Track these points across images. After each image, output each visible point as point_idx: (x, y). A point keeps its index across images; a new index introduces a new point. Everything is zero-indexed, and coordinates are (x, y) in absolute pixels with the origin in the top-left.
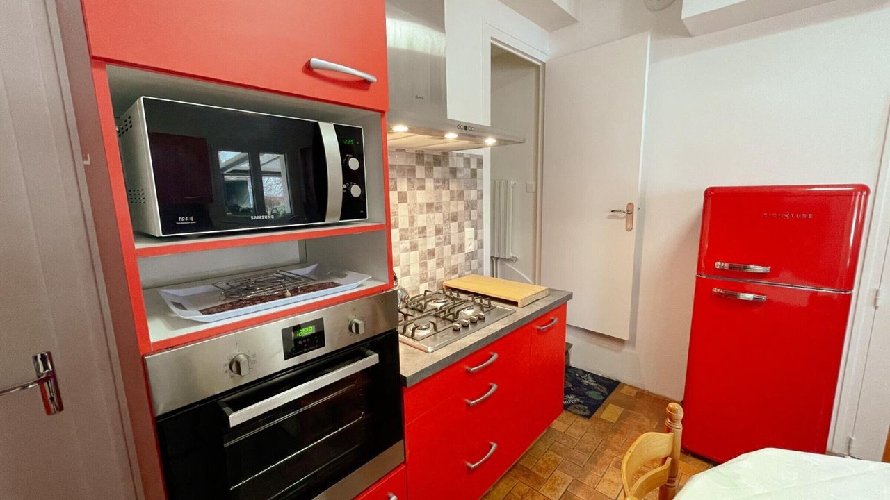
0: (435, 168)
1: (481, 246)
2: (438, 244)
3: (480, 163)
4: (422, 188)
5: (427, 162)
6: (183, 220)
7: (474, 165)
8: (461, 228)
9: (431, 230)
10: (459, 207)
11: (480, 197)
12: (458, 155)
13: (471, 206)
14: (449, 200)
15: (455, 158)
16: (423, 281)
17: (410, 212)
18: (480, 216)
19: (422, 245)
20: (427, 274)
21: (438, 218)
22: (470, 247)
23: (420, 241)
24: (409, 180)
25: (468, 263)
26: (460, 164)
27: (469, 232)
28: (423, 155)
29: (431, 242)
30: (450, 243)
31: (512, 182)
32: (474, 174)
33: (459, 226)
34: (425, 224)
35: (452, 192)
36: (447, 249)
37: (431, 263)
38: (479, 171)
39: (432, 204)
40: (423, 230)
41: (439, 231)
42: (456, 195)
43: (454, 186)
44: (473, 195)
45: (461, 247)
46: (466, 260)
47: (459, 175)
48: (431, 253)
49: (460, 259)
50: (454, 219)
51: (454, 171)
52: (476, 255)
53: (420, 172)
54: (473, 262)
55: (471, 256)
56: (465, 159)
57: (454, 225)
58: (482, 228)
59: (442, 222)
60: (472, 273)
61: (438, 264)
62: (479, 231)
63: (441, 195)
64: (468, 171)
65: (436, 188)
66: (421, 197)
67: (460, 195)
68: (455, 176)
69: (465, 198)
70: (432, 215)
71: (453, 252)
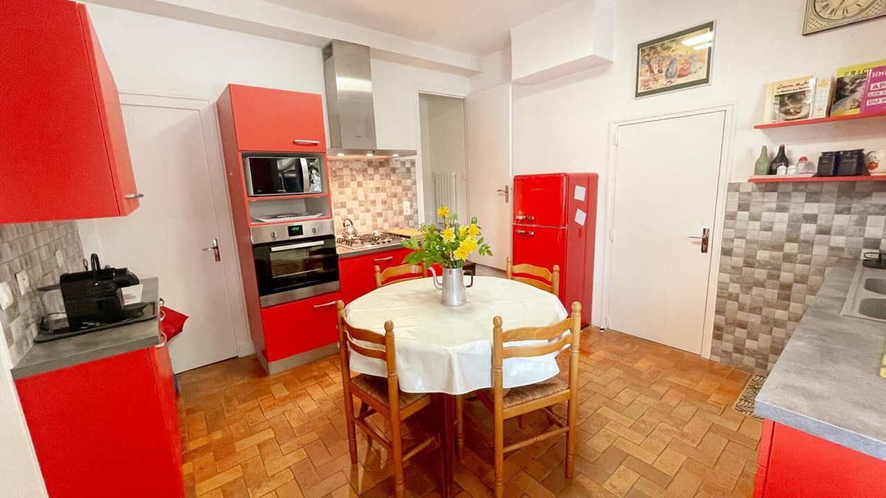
0: (380, 168)
1: (416, 212)
2: (384, 210)
3: (413, 163)
4: (373, 179)
5: (375, 166)
7: (408, 165)
8: (400, 201)
9: (379, 201)
10: (399, 189)
11: (415, 183)
12: (396, 160)
13: (406, 189)
14: (390, 185)
15: (394, 162)
16: (374, 229)
17: (365, 191)
18: (415, 195)
20: (377, 225)
21: (383, 196)
22: (407, 211)
23: (372, 208)
24: (363, 175)
25: (407, 222)
26: (398, 165)
27: (406, 204)
28: (372, 162)
29: (379, 208)
30: (392, 209)
31: (454, 174)
32: (409, 170)
33: (399, 200)
34: (374, 198)
35: (393, 181)
36: (390, 213)
37: (380, 220)
38: (412, 169)
39: (379, 188)
40: (373, 202)
41: (384, 202)
42: (395, 182)
43: (393, 177)
44: (409, 182)
45: (401, 212)
46: (405, 220)
47: (397, 171)
48: (380, 215)
49: (401, 219)
50: (395, 196)
51: (394, 170)
52: (412, 217)
53: (371, 171)
54: (410, 221)
55: (408, 218)
56: (401, 162)
57: (395, 200)
58: (417, 202)
59: (386, 197)
60: (411, 227)
61: (384, 221)
62: (414, 204)
63: (385, 184)
64: (404, 169)
65: (381, 179)
66: (372, 184)
67: (399, 183)
68: (394, 172)
69: (403, 184)
70: (379, 194)
71: (395, 215)
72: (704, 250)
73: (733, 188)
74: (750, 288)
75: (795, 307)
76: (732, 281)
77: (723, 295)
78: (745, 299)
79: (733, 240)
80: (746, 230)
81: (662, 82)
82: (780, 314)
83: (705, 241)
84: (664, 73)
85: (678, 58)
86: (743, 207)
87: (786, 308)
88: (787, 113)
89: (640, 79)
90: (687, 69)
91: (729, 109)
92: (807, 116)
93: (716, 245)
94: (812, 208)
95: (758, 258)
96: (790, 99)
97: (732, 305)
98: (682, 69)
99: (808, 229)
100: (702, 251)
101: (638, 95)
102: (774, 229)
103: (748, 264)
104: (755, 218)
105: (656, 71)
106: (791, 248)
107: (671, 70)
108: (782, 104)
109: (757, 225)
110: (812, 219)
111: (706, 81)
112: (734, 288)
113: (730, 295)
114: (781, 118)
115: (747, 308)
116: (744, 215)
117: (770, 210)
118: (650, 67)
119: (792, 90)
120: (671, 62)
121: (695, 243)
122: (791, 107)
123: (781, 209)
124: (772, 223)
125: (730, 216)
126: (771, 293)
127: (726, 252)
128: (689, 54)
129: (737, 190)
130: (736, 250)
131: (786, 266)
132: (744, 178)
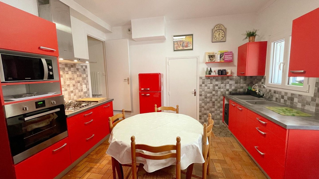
0: (71, 68)
1: (88, 90)
2: (74, 89)
3: (86, 67)
4: (68, 73)
5: (69, 67)
6: (10, 78)
7: (84, 68)
8: (81, 85)
9: (71, 85)
10: (80, 79)
11: (87, 76)
12: (79, 65)
13: (84, 79)
14: (77, 77)
15: (78, 66)
16: (69, 100)
17: (64, 80)
18: (87, 82)
19: (68, 89)
20: (71, 98)
21: (73, 82)
22: (85, 90)
23: (68, 88)
24: (63, 71)
25: (84, 95)
26: (80, 67)
27: (84, 86)
28: (67, 65)
29: (72, 89)
30: (78, 89)
31: (98, 73)
32: (84, 70)
33: (81, 84)
34: (69, 84)
35: (77, 75)
36: (77, 91)
37: (72, 95)
38: (86, 69)
39: (71, 78)
40: (69, 85)
41: (74, 86)
42: (79, 76)
43: (78, 73)
44: (85, 76)
45: (82, 90)
46: (84, 94)
47: (79, 70)
48: (72, 92)
49: (82, 93)
50: (79, 82)
51: (78, 69)
52: (87, 92)
53: (66, 69)
54: (86, 94)
55: (85, 93)
56: (81, 66)
57: (79, 84)
58: (88, 85)
59: (75, 83)
60: (86, 97)
61: (74, 95)
62: (87, 86)
63: (74, 75)
64: (82, 69)
65: (72, 74)
66: (67, 76)
67: (80, 76)
68: (78, 70)
69: (82, 76)
70: (71, 81)
71: (79, 91)
72: (195, 95)
73: (201, 78)
74: (206, 104)
75: (216, 107)
77: (201, 107)
78: (206, 107)
79: (202, 92)
80: (204, 89)
81: (181, 48)
82: (213, 109)
83: (195, 93)
84: (181, 45)
85: (185, 42)
86: (203, 83)
87: (214, 108)
88: (211, 60)
89: (175, 46)
90: (187, 46)
91: (198, 57)
92: (215, 61)
93: (198, 93)
94: (217, 83)
95: (207, 96)
96: (211, 57)
97: (203, 109)
98: (186, 45)
99: (217, 87)
100: (195, 96)
101: (174, 50)
102: (210, 88)
103: (206, 98)
104: (206, 86)
105: (179, 44)
106: (214, 92)
107: (183, 45)
108: (210, 58)
109: (206, 87)
110: (217, 85)
111: (192, 49)
112: (203, 104)
113: (202, 106)
114: (210, 61)
115: (206, 109)
116: (203, 85)
117: (209, 84)
118: (177, 43)
120: (183, 43)
121: (193, 93)
122: (211, 58)
123: (211, 83)
124: (210, 87)
125: (201, 86)
126: (211, 104)
127: (201, 95)
128: (187, 41)
129: (201, 79)
130: (203, 95)
131: (213, 97)
132: (204, 75)
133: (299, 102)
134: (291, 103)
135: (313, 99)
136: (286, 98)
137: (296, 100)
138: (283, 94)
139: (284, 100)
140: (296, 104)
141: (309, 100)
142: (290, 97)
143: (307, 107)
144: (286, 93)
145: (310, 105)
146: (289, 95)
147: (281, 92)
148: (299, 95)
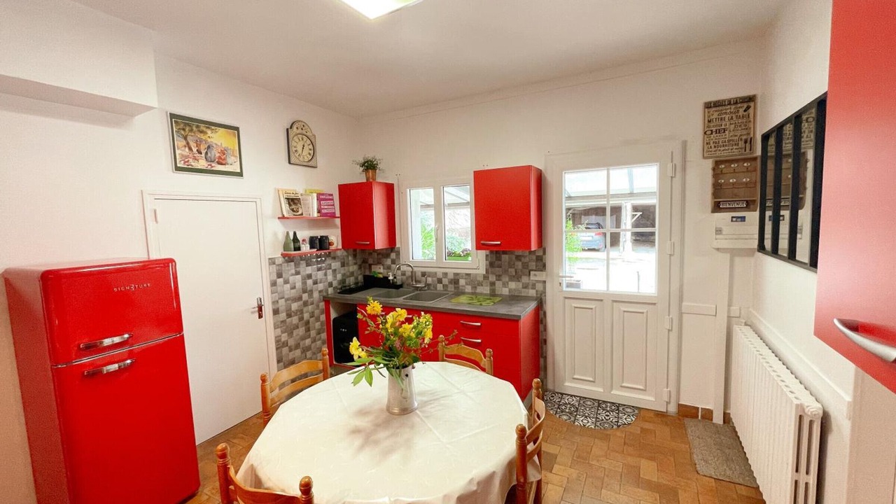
72: (260, 316)
73: (272, 262)
74: (292, 332)
75: (313, 333)
76: (282, 332)
77: (280, 345)
78: (291, 342)
79: (278, 302)
80: (284, 291)
81: (202, 164)
82: (308, 342)
83: (260, 309)
84: (203, 155)
85: (214, 146)
86: (280, 275)
87: (309, 336)
88: (293, 210)
89: (178, 152)
90: (224, 159)
91: (258, 201)
92: (302, 214)
93: (268, 310)
94: (309, 270)
95: (293, 309)
96: (293, 201)
97: (285, 350)
98: (220, 158)
99: (310, 282)
100: (259, 318)
101: (178, 169)
102: (297, 287)
103: (289, 316)
104: (286, 282)
105: (195, 150)
106: (305, 296)
107: (209, 155)
108: (290, 205)
109: (288, 286)
110: (309, 276)
111: (240, 174)
112: (284, 337)
113: (283, 343)
114: (291, 214)
115: (293, 347)
116: (280, 281)
117: (292, 275)
118: (188, 143)
119: (292, 196)
120: (209, 147)
121: (253, 313)
122: (293, 207)
123: (298, 273)
124: (295, 283)
125: (274, 284)
126: (301, 331)
127: (276, 312)
128: (223, 146)
129: (274, 263)
130: (281, 309)
131: (305, 309)
132: (277, 254)
133: (467, 284)
134: (455, 288)
135: (486, 277)
136: (445, 281)
137: (462, 282)
138: (440, 275)
139: (443, 285)
140: (463, 288)
141: (481, 279)
142: (452, 280)
143: (479, 290)
144: (445, 274)
145: (482, 285)
146: (451, 276)
147: (436, 273)
148: (467, 274)
